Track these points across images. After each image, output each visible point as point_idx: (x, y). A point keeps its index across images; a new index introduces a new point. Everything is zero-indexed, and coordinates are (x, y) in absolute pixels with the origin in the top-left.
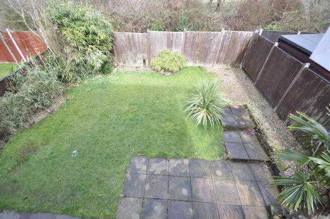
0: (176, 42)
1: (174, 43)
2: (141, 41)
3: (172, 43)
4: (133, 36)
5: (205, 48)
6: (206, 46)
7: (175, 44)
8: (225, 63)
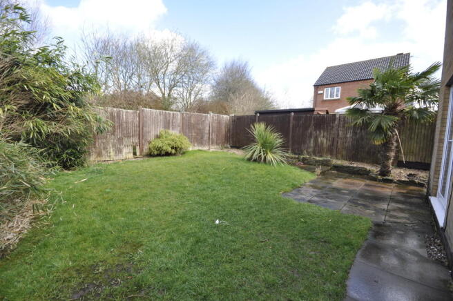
0: (172, 123)
1: (171, 124)
2: (130, 120)
3: (169, 123)
4: (119, 113)
5: (200, 130)
6: (201, 127)
7: (173, 125)
8: (218, 144)
